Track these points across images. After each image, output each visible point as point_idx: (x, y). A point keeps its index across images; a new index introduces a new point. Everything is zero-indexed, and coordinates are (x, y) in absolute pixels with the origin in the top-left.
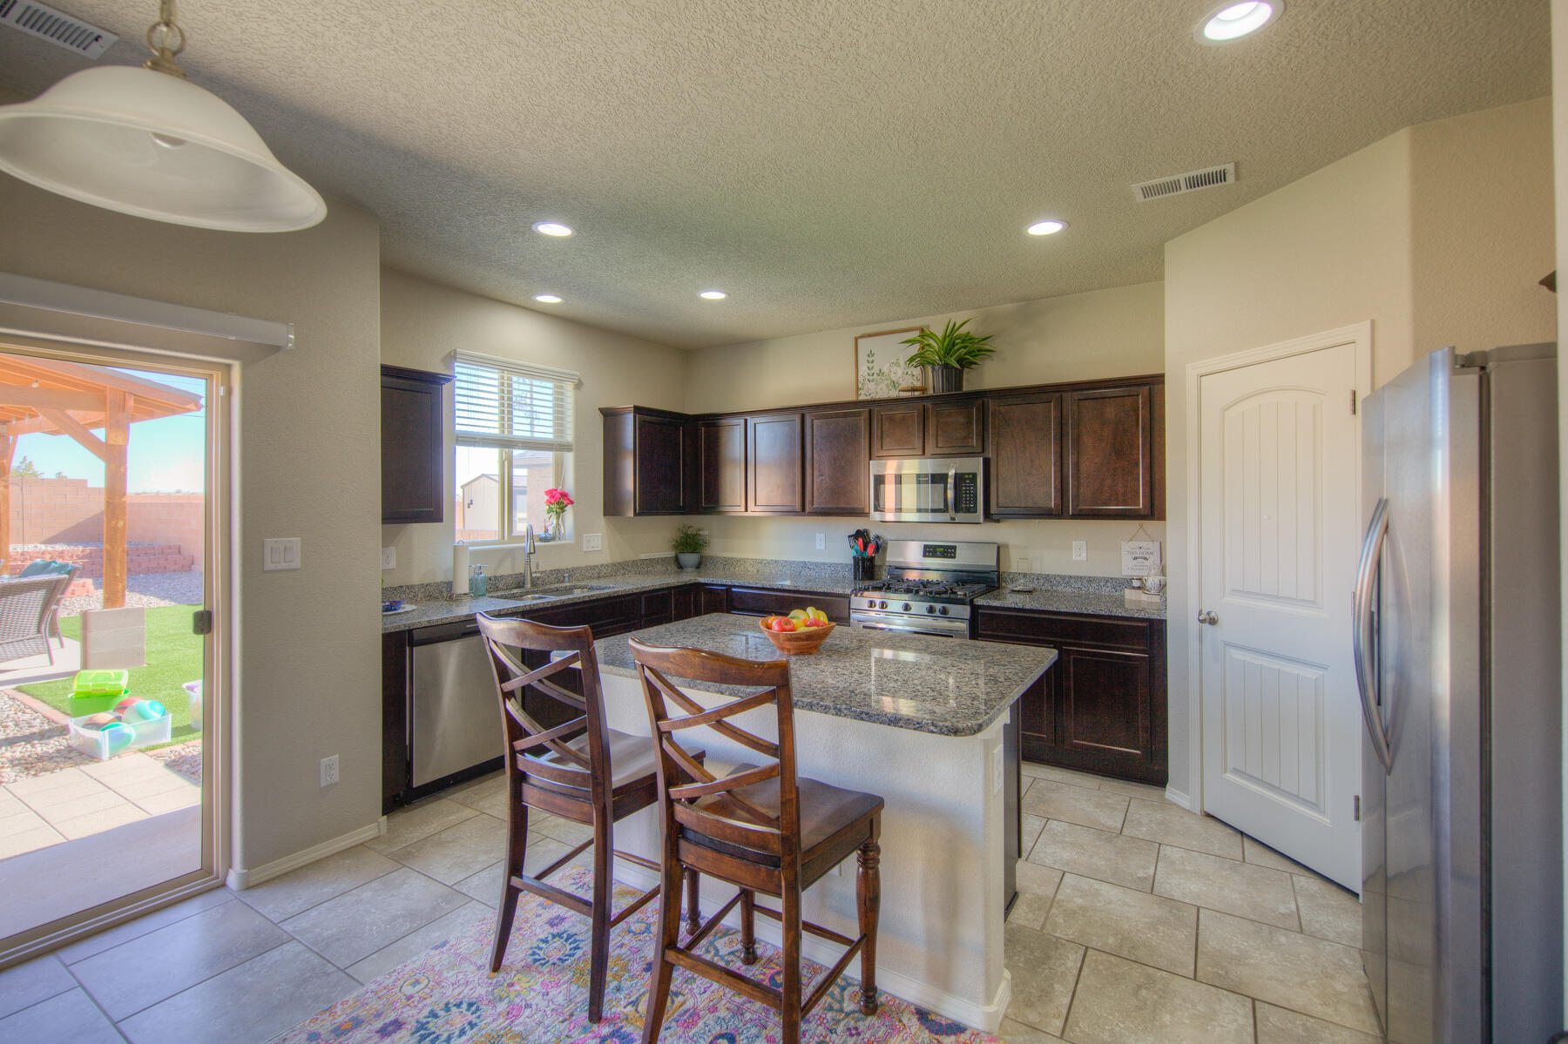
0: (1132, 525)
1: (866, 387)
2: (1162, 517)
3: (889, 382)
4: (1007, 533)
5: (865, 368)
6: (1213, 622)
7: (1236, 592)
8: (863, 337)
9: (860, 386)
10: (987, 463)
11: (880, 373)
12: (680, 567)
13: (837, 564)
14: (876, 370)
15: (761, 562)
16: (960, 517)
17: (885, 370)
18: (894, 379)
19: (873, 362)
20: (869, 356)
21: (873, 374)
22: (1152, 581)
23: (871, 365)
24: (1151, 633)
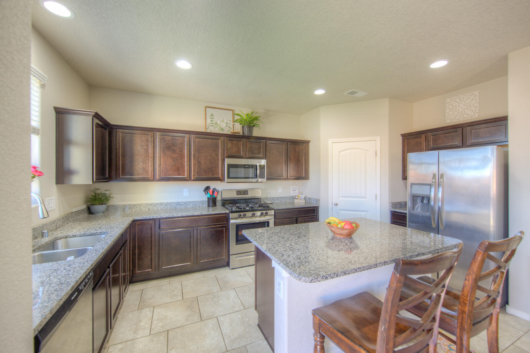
1: (210, 128)
2: (308, 179)
3: (220, 128)
5: (209, 120)
6: (336, 205)
8: (209, 107)
9: (207, 127)
11: (216, 124)
12: (91, 213)
13: (196, 201)
14: (214, 122)
15: (151, 204)
16: (259, 180)
17: (218, 122)
18: (222, 127)
19: (213, 118)
20: (211, 116)
21: (213, 123)
22: (302, 196)
23: (212, 120)
24: (316, 210)
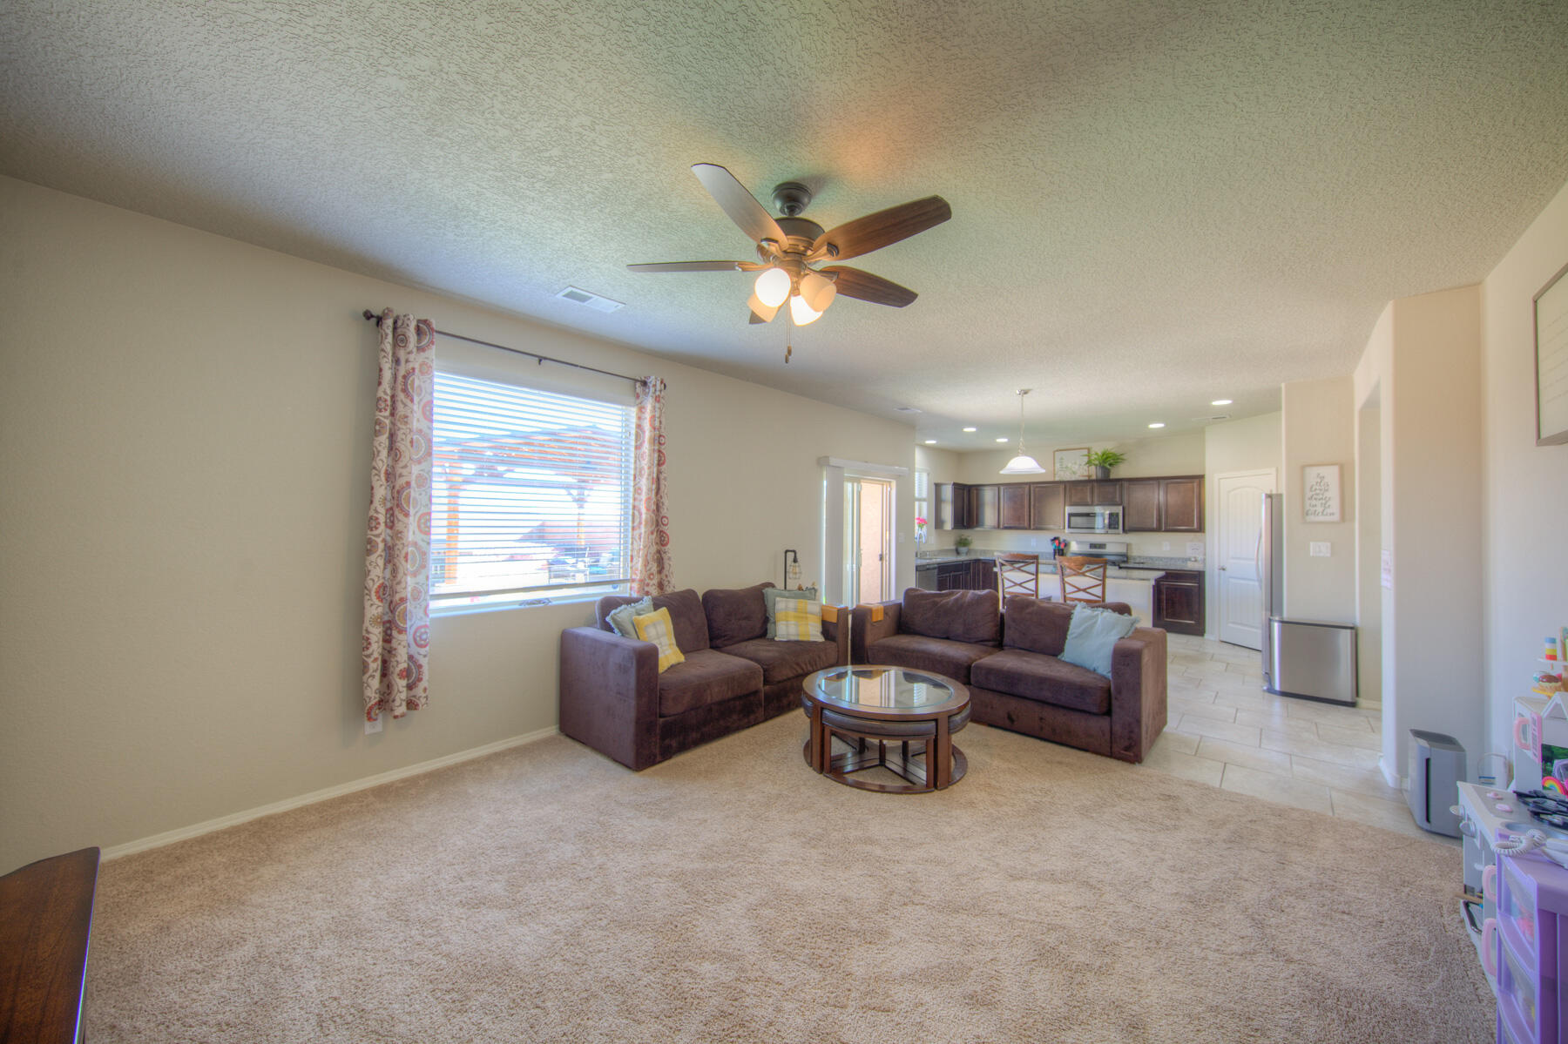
0: (1191, 535)
1: (1058, 474)
2: (1204, 532)
3: (1071, 471)
4: (1132, 538)
5: (1058, 466)
6: (1224, 569)
7: (1233, 558)
8: (1057, 451)
9: (1056, 473)
10: (1124, 509)
11: (1067, 467)
12: (958, 553)
14: (1064, 466)
16: (1110, 531)
17: (1069, 465)
18: (1074, 470)
19: (1063, 462)
20: (1061, 459)
21: (1062, 469)
22: (1200, 557)
23: (1062, 465)
24: (1199, 576)
